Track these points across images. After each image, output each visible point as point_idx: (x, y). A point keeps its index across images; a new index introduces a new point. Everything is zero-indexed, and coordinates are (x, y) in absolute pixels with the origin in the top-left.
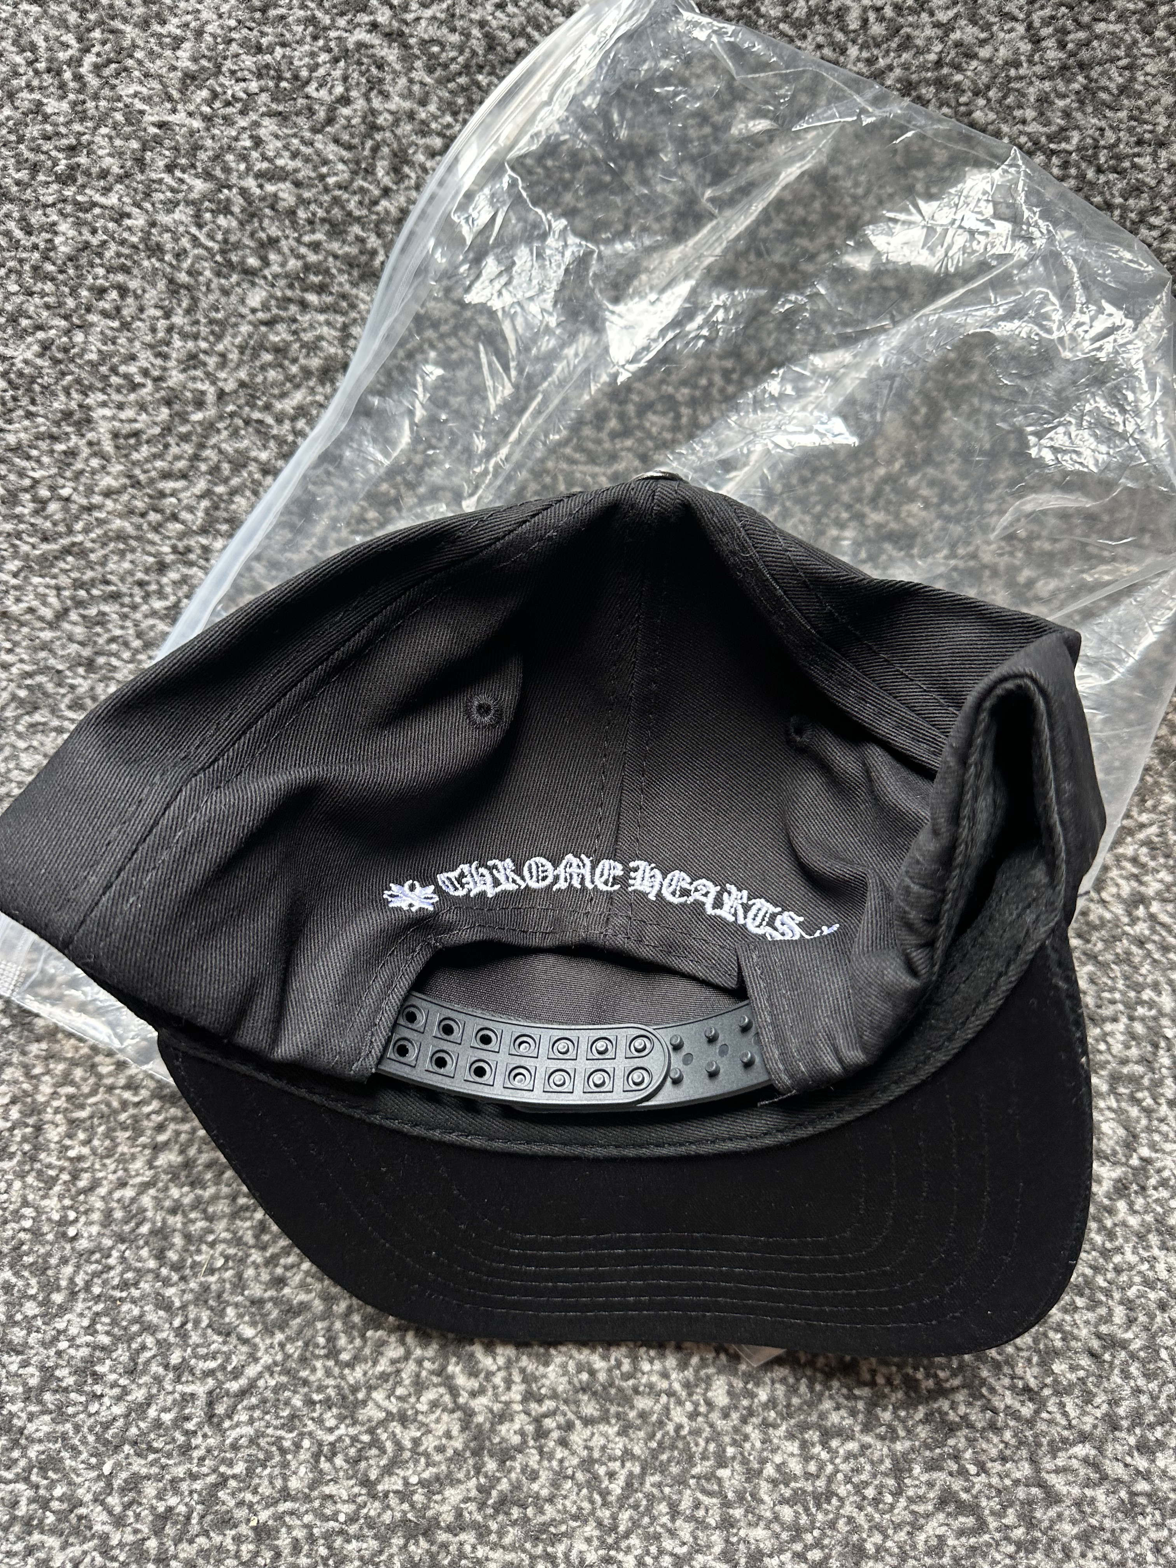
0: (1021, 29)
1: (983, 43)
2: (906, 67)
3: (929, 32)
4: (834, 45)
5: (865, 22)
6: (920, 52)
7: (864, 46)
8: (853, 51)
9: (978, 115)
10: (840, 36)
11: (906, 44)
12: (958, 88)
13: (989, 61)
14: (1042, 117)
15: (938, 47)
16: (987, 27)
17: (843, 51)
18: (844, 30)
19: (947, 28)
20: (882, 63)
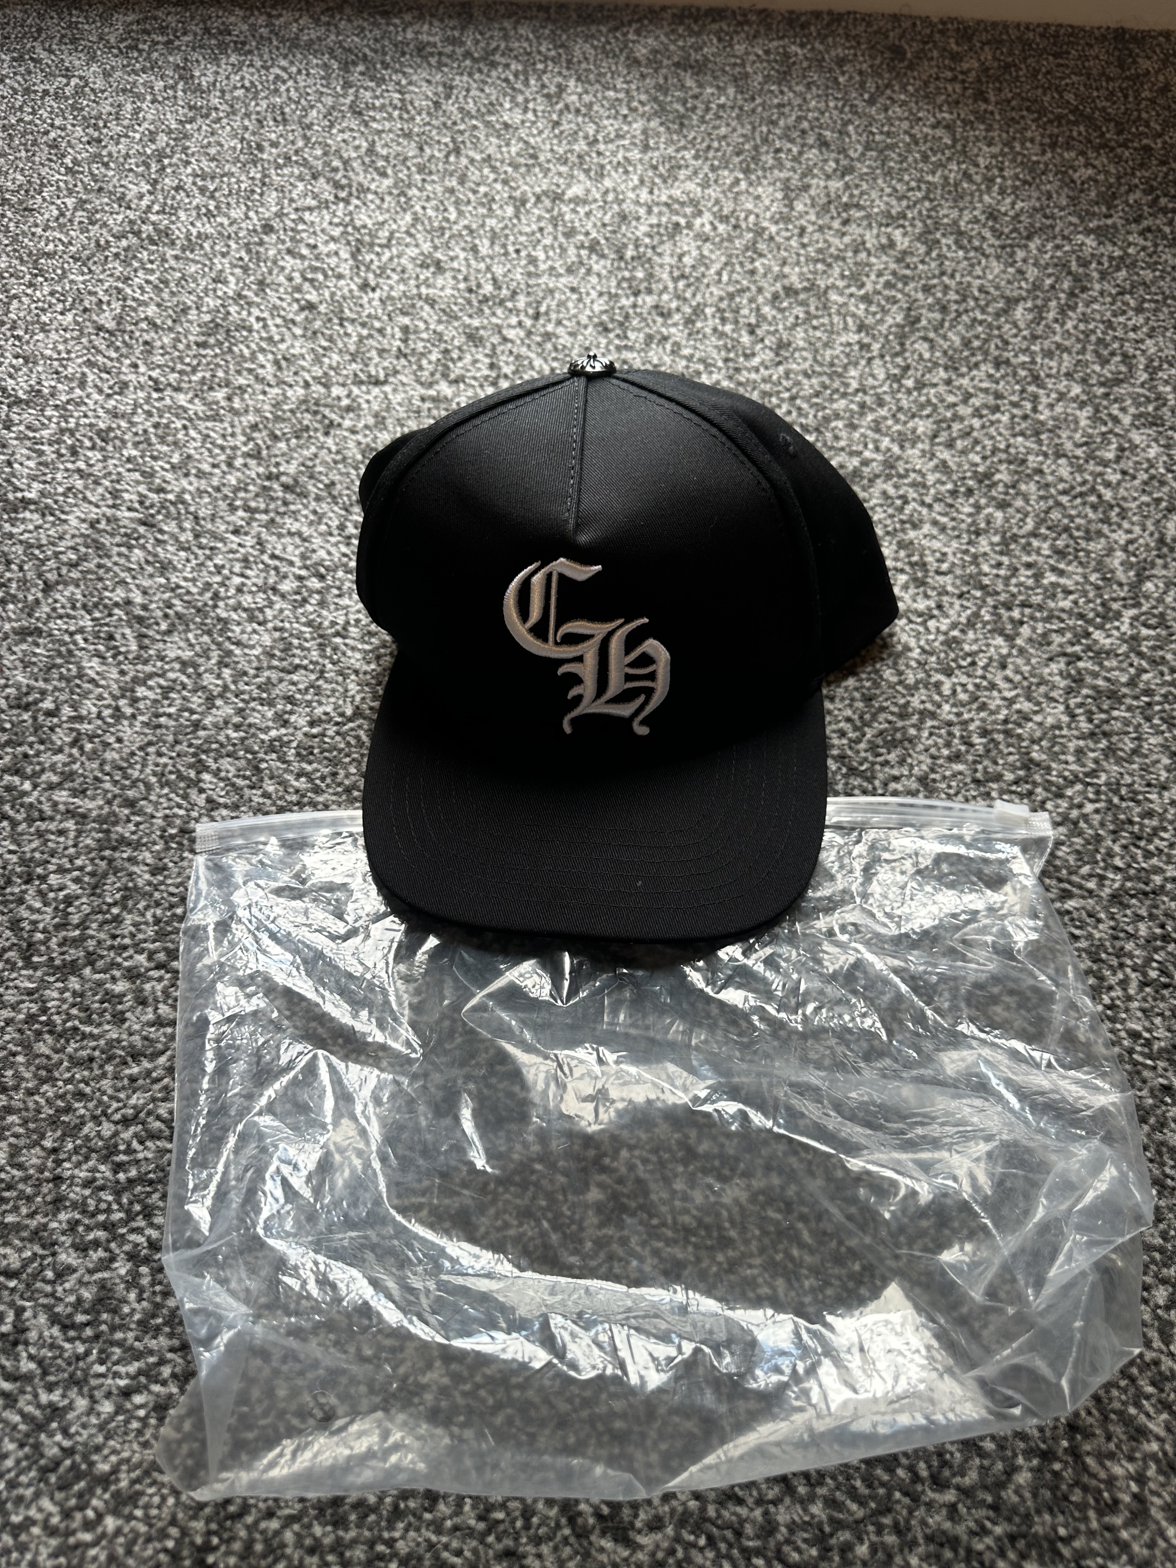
0: (1061, 708)
1: (1036, 713)
2: (983, 720)
3: (999, 702)
4: (934, 703)
5: (954, 692)
6: (992, 713)
7: (954, 705)
8: (946, 707)
9: (1034, 755)
10: (937, 698)
11: (983, 707)
12: (1019, 737)
13: (1040, 724)
14: (1078, 761)
15: (1005, 712)
16: (1038, 704)
17: (939, 706)
18: (940, 694)
19: (1011, 702)
20: (966, 716)
